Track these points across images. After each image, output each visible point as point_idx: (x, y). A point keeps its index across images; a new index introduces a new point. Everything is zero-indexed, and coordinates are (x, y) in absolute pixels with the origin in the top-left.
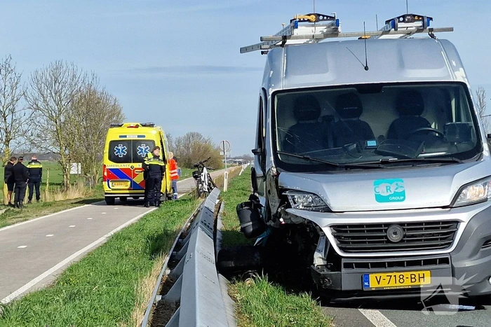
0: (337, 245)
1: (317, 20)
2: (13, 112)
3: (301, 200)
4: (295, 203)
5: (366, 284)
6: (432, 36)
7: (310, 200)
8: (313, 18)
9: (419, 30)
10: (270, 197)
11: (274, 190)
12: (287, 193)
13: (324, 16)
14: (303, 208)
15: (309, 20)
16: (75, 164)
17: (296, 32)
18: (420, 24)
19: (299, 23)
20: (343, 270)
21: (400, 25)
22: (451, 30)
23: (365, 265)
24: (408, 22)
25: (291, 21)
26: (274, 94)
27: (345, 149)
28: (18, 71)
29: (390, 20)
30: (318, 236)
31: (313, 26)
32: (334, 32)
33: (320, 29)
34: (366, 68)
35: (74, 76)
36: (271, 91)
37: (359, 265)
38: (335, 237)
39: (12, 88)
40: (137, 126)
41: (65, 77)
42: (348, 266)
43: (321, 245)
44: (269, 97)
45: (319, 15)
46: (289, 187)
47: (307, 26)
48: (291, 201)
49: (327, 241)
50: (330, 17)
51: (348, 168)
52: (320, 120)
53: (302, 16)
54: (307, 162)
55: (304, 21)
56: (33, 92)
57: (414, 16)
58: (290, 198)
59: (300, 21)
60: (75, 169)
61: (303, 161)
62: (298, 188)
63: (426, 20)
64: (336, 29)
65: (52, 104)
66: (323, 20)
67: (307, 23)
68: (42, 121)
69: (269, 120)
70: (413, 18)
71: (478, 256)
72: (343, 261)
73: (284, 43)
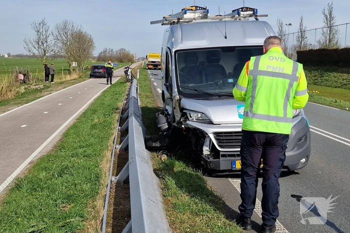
0: (217, 144)
1: (196, 10)
2: (46, 42)
3: (194, 116)
4: (191, 117)
5: (234, 166)
6: (257, 19)
7: (199, 115)
8: (194, 8)
9: (251, 16)
10: (175, 111)
11: (178, 108)
12: (186, 111)
13: (200, 7)
14: (196, 121)
15: (191, 10)
16: (74, 63)
17: (186, 16)
18: (252, 13)
19: (187, 11)
20: (221, 159)
21: (242, 13)
22: (267, 16)
23: (234, 156)
24: (244, 11)
25: (182, 10)
26: (176, 52)
27: (216, 84)
28: (48, 24)
29: (235, 10)
30: (205, 137)
31: (193, 13)
32: (205, 16)
33: (198, 14)
34: (226, 38)
35: (73, 26)
36: (174, 50)
37: (230, 156)
38: (216, 139)
39: (46, 32)
41: (70, 27)
42: (224, 156)
43: (207, 142)
44: (173, 54)
45: (197, 7)
46: (187, 108)
47: (191, 13)
48: (189, 116)
49: (211, 140)
50: (204, 8)
51: (220, 96)
52: (198, 64)
53: (188, 7)
54: (196, 92)
55: (189, 10)
56: (55, 33)
57: (248, 8)
58: (188, 114)
59: (187, 10)
60: (74, 64)
61: (194, 91)
62: (193, 109)
63: (255, 11)
64: (206, 15)
65: (64, 38)
66: (199, 9)
67: (191, 11)
68: (60, 45)
69: (174, 67)
70: (247, 9)
71: (296, 149)
72: (221, 153)
73: (179, 21)
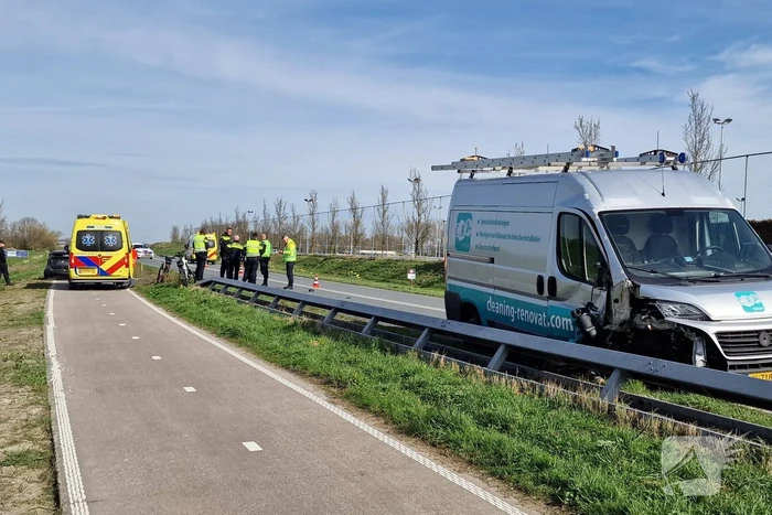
0: (723, 349)
8: (592, 147)
11: (625, 300)
12: (654, 303)
14: (678, 317)
23: (744, 367)
34: (663, 194)
36: (596, 212)
37: (739, 367)
38: (720, 342)
40: (104, 218)
43: (699, 349)
44: (597, 217)
46: (657, 298)
48: (660, 310)
49: (704, 346)
58: (658, 307)
62: (669, 299)
66: (598, 151)
72: (729, 363)
